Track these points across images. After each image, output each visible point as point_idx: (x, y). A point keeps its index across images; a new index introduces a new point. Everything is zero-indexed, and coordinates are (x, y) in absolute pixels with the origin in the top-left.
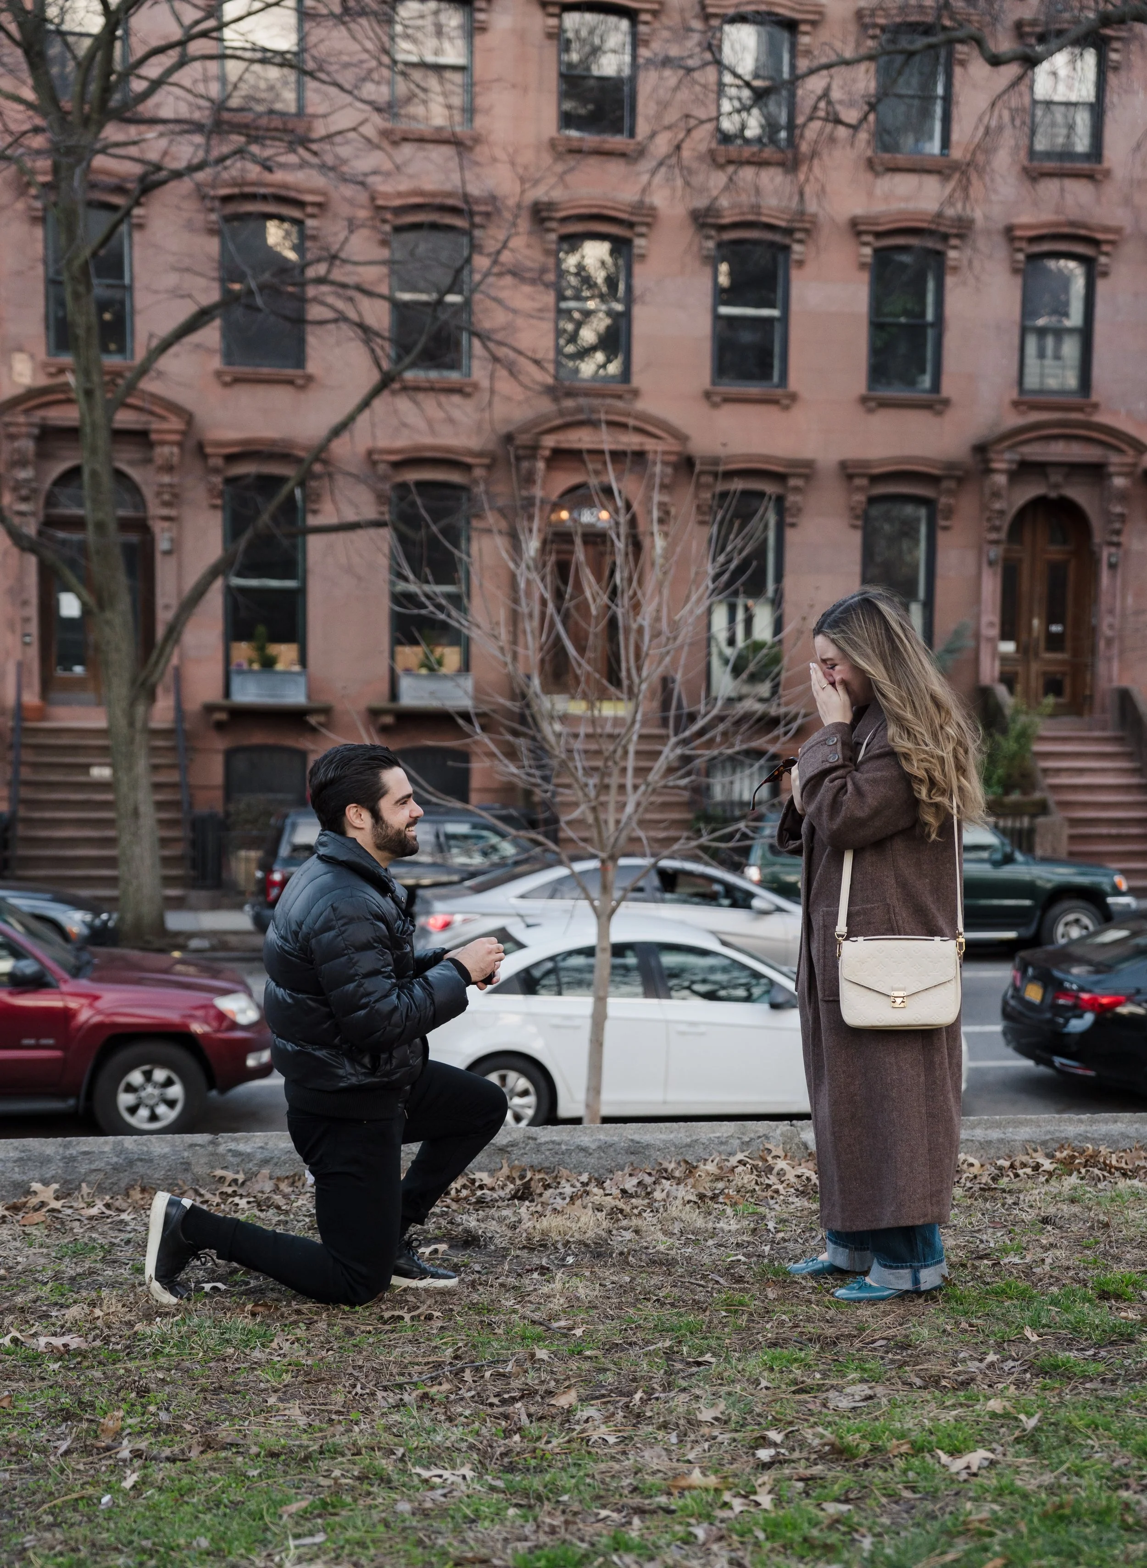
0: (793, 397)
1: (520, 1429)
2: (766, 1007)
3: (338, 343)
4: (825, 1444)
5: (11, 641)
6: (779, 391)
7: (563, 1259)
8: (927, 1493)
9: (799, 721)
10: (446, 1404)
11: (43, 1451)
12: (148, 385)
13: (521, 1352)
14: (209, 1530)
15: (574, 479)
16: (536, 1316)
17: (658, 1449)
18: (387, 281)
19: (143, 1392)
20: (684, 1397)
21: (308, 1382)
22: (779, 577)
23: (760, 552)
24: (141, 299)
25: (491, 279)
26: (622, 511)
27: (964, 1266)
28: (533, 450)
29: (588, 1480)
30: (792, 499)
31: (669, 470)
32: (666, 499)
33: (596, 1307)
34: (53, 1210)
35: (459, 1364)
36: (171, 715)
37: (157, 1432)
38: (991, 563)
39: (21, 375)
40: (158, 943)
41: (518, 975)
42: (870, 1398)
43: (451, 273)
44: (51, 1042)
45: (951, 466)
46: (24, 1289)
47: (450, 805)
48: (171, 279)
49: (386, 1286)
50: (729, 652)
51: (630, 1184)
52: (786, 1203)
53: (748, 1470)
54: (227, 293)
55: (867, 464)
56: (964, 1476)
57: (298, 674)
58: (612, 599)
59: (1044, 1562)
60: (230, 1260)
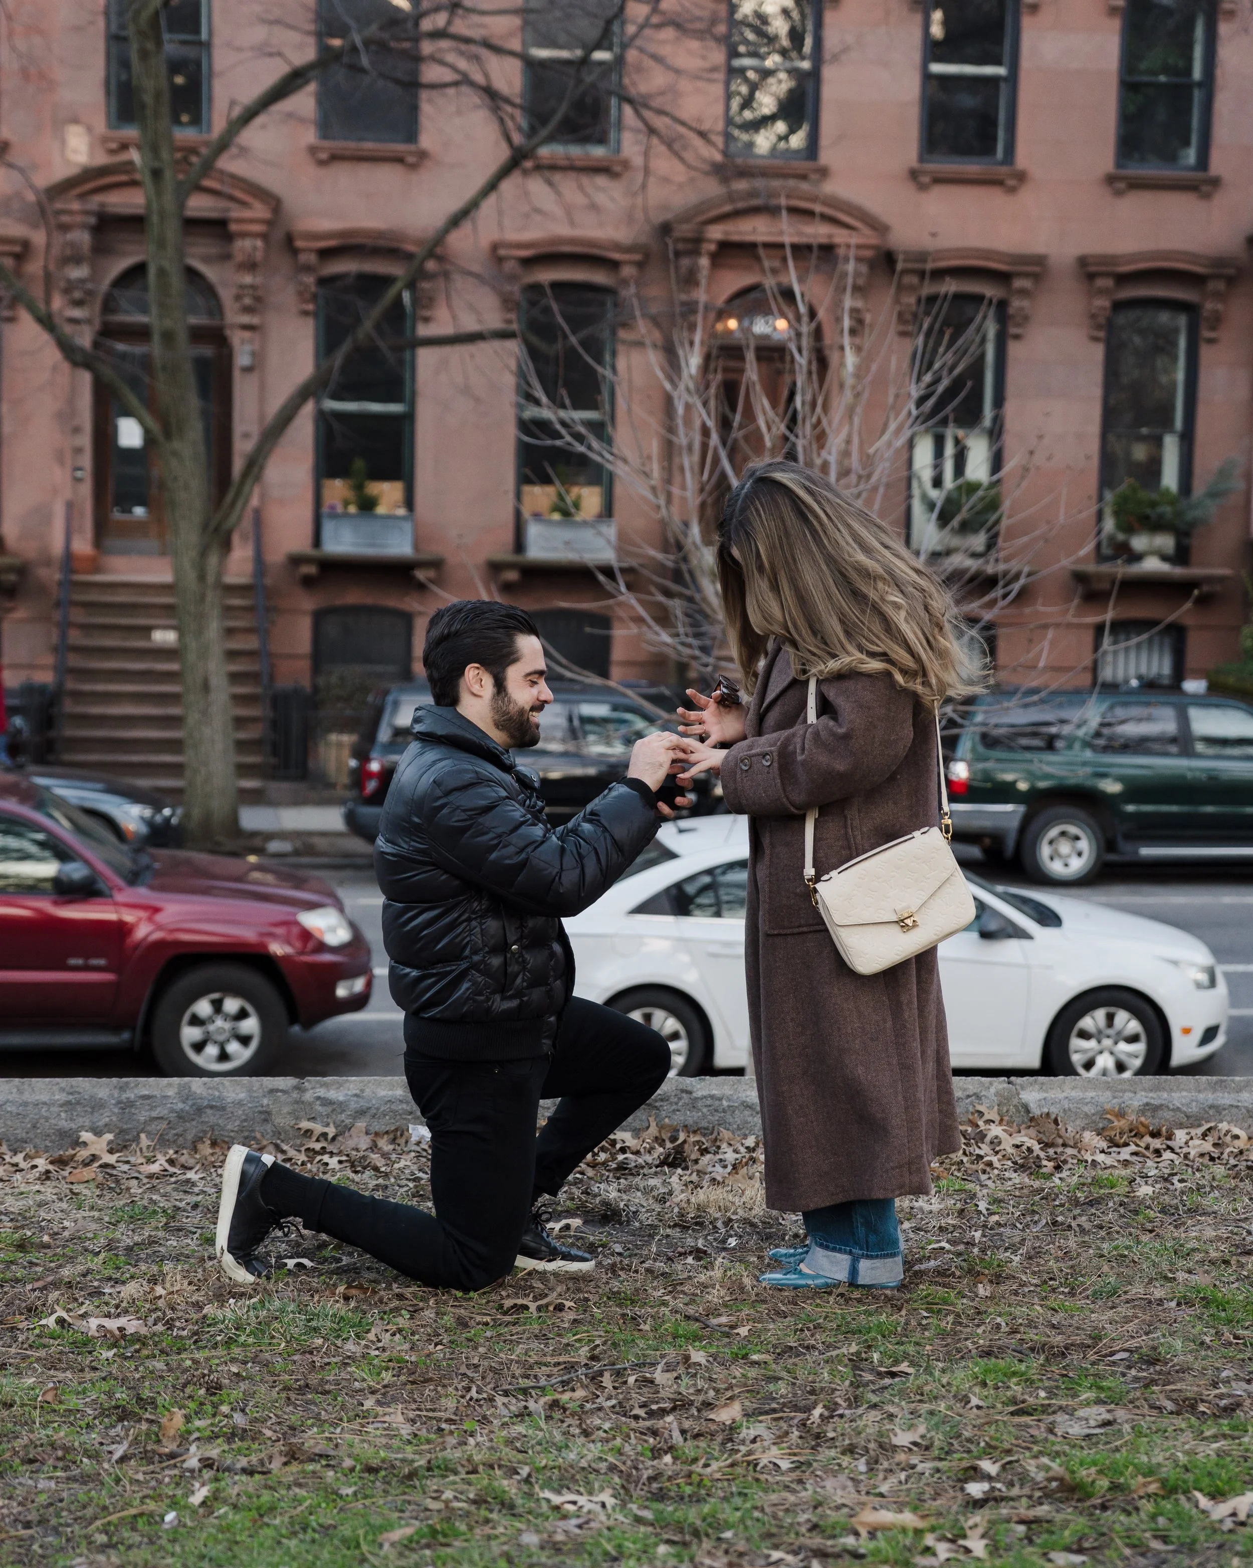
0: (1022, 177)
1: (671, 1449)
2: (975, 935)
3: (459, 113)
4: (1050, 1480)
5: (60, 476)
6: (1004, 169)
7: (724, 1241)
8: (1182, 1545)
9: (1022, 581)
10: (581, 1414)
11: (94, 1456)
12: (227, 163)
13: (672, 1354)
14: (294, 1558)
15: (746, 279)
16: (691, 1310)
17: (842, 1478)
18: (519, 36)
19: (214, 1388)
20: (874, 1415)
21: (413, 1383)
22: (999, 401)
23: (976, 370)
24: (221, 59)
25: (647, 32)
26: (805, 319)
27: (1226, 1262)
28: (695, 244)
29: (756, 1514)
30: (1016, 303)
31: (864, 269)
32: (859, 304)
33: (764, 1302)
34: (105, 1166)
35: (597, 1366)
36: (249, 567)
37: (230, 1437)
39: (75, 151)
40: (231, 845)
41: (667, 890)
42: (1107, 1423)
43: (601, 23)
44: (102, 962)
45: (1219, 262)
46: (71, 1260)
47: (588, 681)
48: (259, 33)
49: (509, 1267)
50: (934, 494)
52: (1004, 1179)
53: (955, 1508)
54: (325, 51)
55: (1111, 260)
56: (1228, 1524)
57: (403, 518)
58: (790, 428)
60: (319, 1231)
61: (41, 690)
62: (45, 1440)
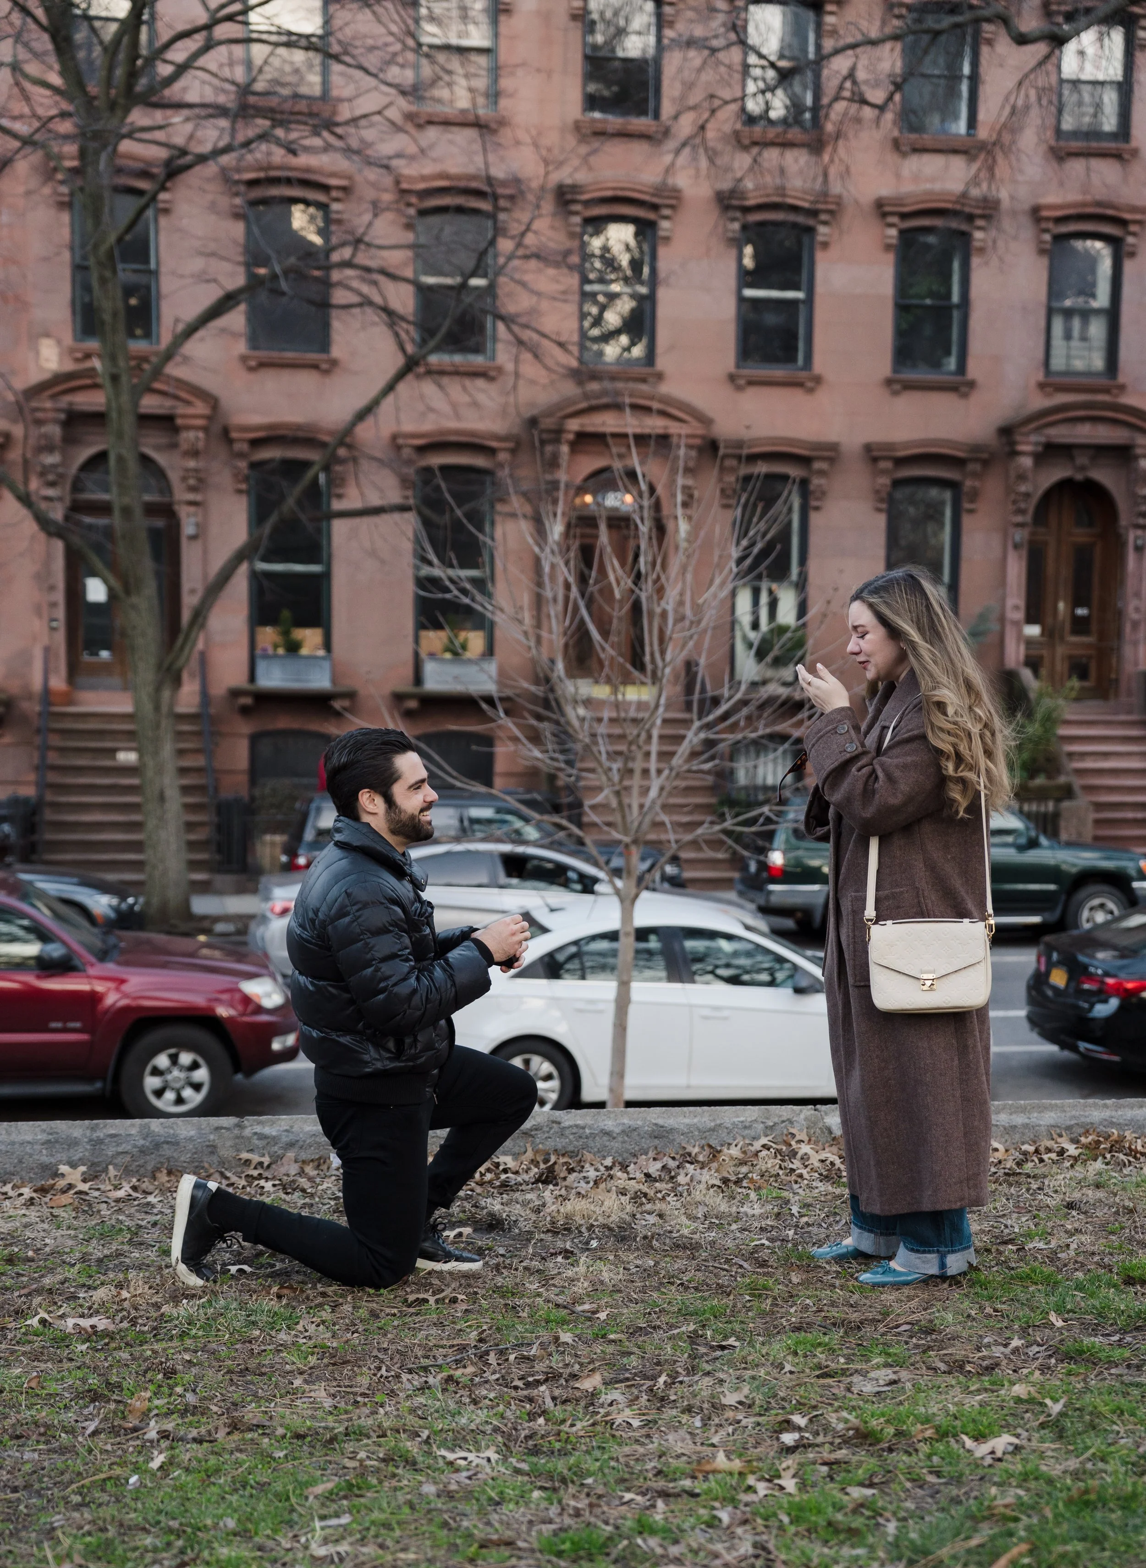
0: (818, 380)
1: (544, 1413)
2: (789, 991)
3: (362, 328)
4: (848, 1429)
5: (38, 626)
6: (803, 374)
7: (587, 1243)
8: (952, 1478)
10: (471, 1386)
11: (71, 1431)
12: (173, 370)
13: (545, 1335)
14: (235, 1511)
15: (599, 463)
16: (560, 1300)
17: (682, 1432)
18: (411, 264)
19: (170, 1373)
20: (707, 1381)
21: (334, 1364)
22: (803, 560)
23: (784, 536)
24: (167, 284)
25: (515, 263)
26: (646, 495)
27: (988, 1251)
28: (557, 434)
29: (613, 1463)
30: (816, 482)
31: (693, 453)
32: (690, 482)
33: (620, 1291)
34: (80, 1192)
35: (484, 1347)
36: (196, 700)
37: (183, 1413)
38: (1016, 547)
39: (47, 360)
40: (184, 927)
41: (541, 959)
42: (894, 1382)
43: (475, 255)
44: (78, 1025)
45: (976, 448)
46: (51, 1271)
47: (474, 789)
48: (197, 264)
49: (411, 1268)
50: (752, 635)
51: (654, 1168)
52: (810, 1187)
53: (772, 1454)
54: (252, 278)
55: (891, 446)
56: (988, 1461)
57: (323, 658)
58: (636, 583)
59: (1069, 1548)
60: (256, 1243)
61: (26, 801)
62: (30, 1420)
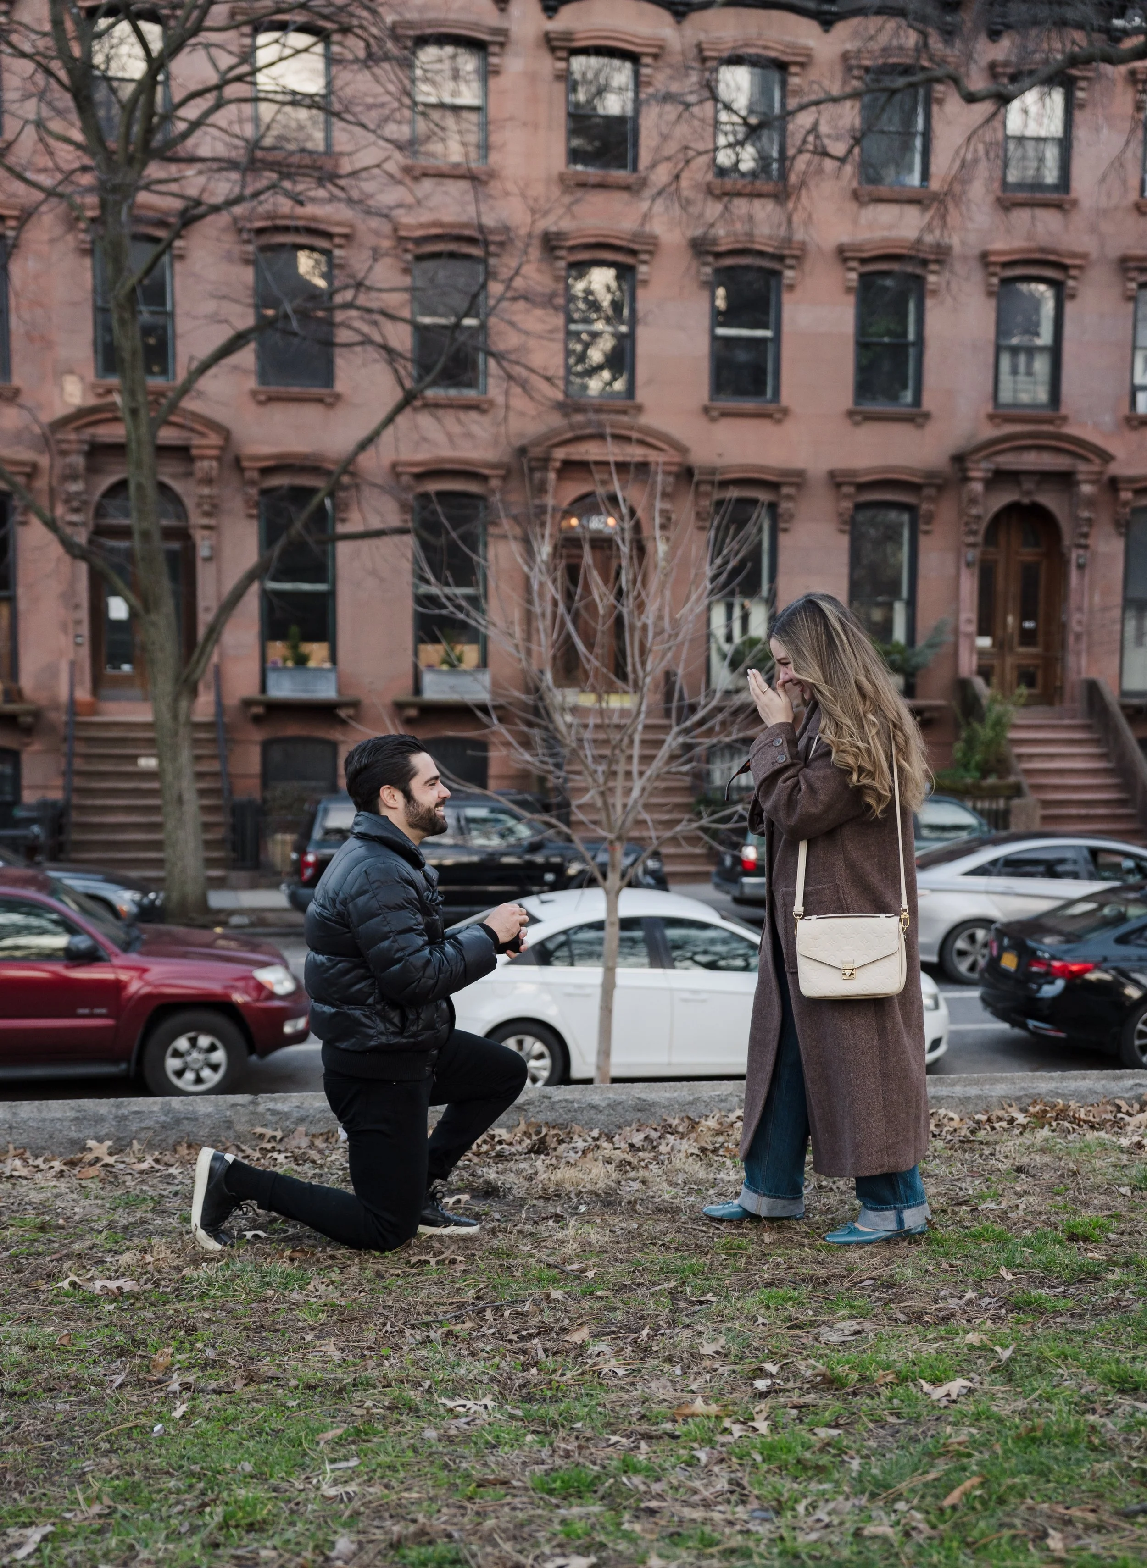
0: (785, 412)
1: (537, 1363)
3: (364, 365)
4: (816, 1375)
5: (64, 642)
6: (772, 407)
7: (576, 1208)
8: (911, 1419)
10: (469, 1340)
11: (100, 1384)
12: (189, 404)
13: (537, 1293)
14: (252, 1455)
15: (583, 488)
16: (552, 1260)
17: (664, 1380)
18: (409, 306)
19: (191, 1330)
20: (687, 1333)
21: (342, 1321)
22: (773, 577)
23: (755, 555)
24: (182, 324)
25: (505, 304)
26: (627, 518)
27: (944, 1211)
28: (545, 461)
29: (600, 1409)
30: (784, 505)
31: (671, 479)
32: (668, 506)
33: (606, 1252)
34: (106, 1165)
35: (481, 1304)
36: (211, 709)
37: (204, 1367)
38: (969, 565)
39: (71, 395)
40: (202, 919)
41: (534, 948)
42: (858, 1332)
43: (468, 298)
44: (103, 1011)
45: (931, 475)
46: (81, 1237)
47: (469, 790)
48: (210, 306)
49: (414, 1233)
50: (726, 647)
51: (637, 1139)
53: (746, 1399)
54: (261, 318)
55: (853, 473)
56: (944, 1402)
57: (329, 670)
58: (618, 600)
59: (1017, 1480)
60: (270, 1210)
61: (54, 804)
62: (61, 1374)
